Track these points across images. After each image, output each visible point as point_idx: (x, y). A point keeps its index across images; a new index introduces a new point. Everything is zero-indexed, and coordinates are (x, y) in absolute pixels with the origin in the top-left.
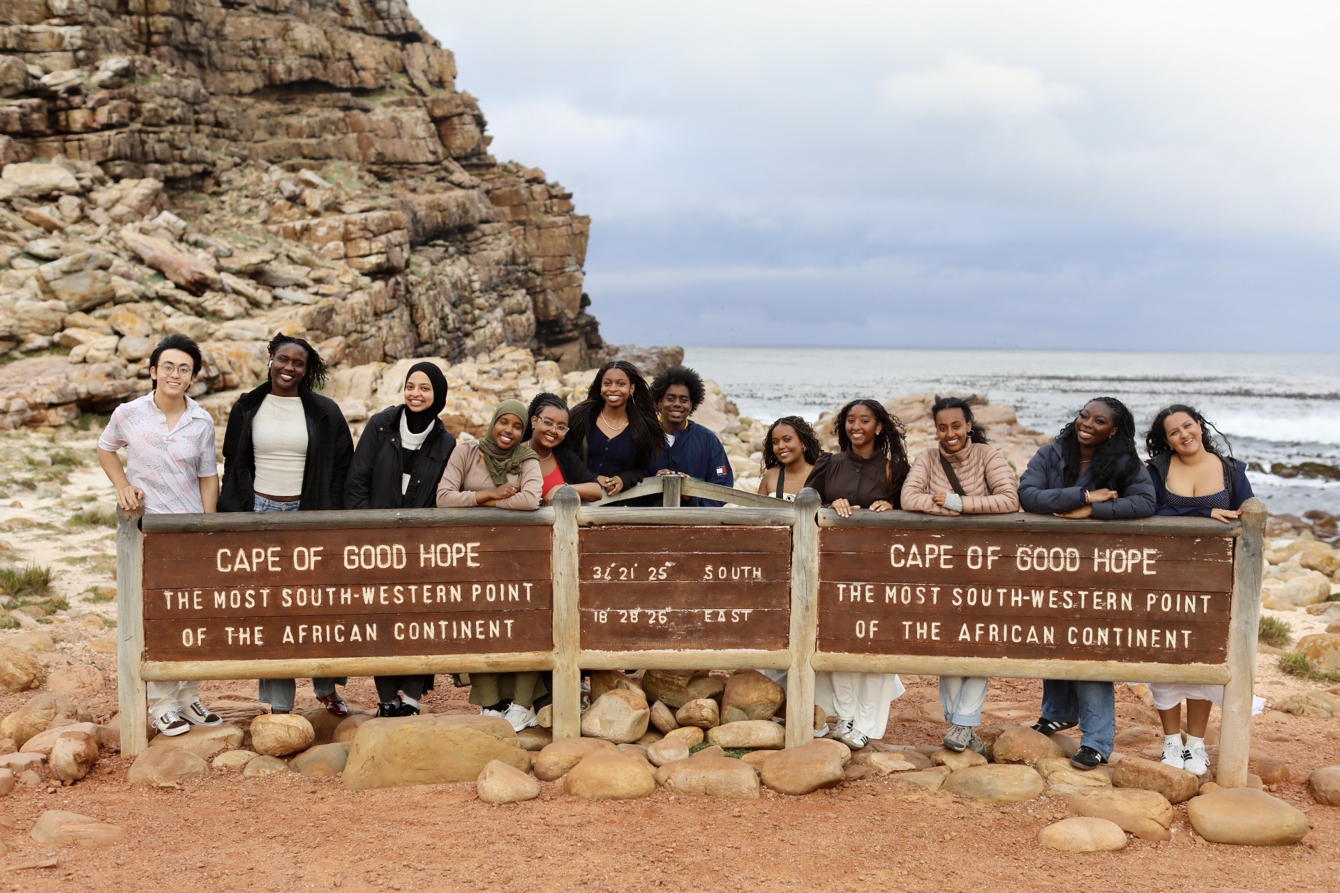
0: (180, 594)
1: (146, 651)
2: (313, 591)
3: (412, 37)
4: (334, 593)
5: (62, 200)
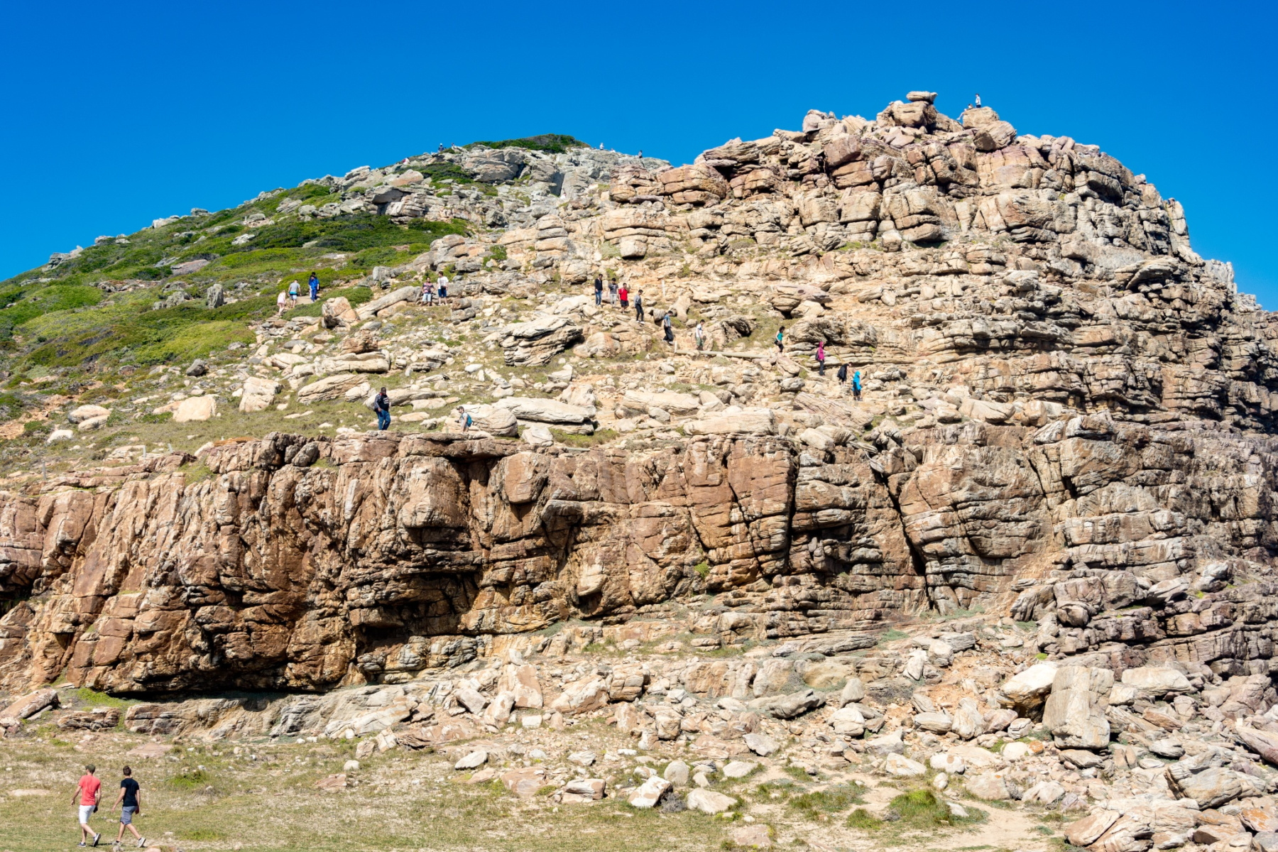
5: (1176, 700)
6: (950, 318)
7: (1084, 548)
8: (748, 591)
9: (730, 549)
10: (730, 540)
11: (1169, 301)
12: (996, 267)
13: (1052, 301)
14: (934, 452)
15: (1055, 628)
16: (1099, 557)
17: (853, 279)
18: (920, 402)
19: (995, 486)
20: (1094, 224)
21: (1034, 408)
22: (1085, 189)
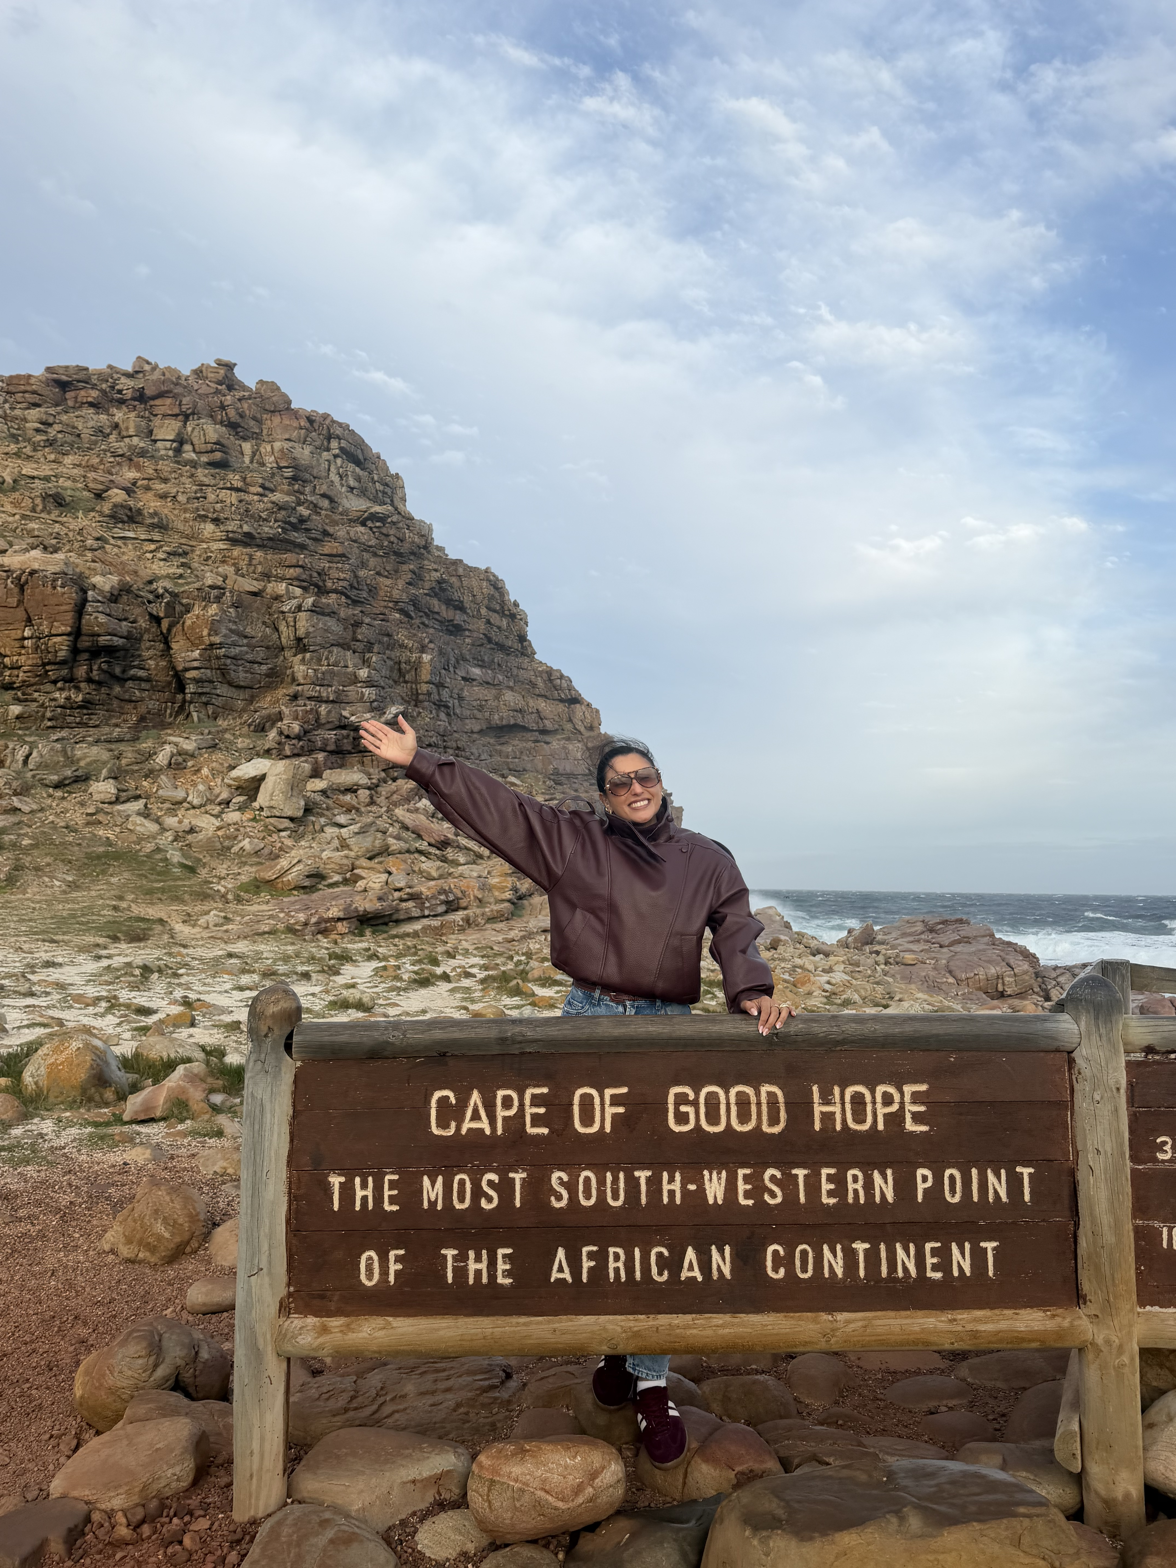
0: (358, 1180)
1: (290, 1295)
2: (609, 1176)
3: (575, 700)
4: (648, 1179)
5: (359, 792)
6: (226, 519)
7: (306, 687)
8: (36, 691)
9: (23, 658)
10: (23, 652)
11: (387, 535)
12: (267, 492)
13: (302, 520)
14: (199, 606)
15: (277, 738)
16: (316, 695)
17: (156, 481)
18: (195, 572)
19: (246, 637)
20: (341, 477)
21: (281, 588)
22: (337, 451)
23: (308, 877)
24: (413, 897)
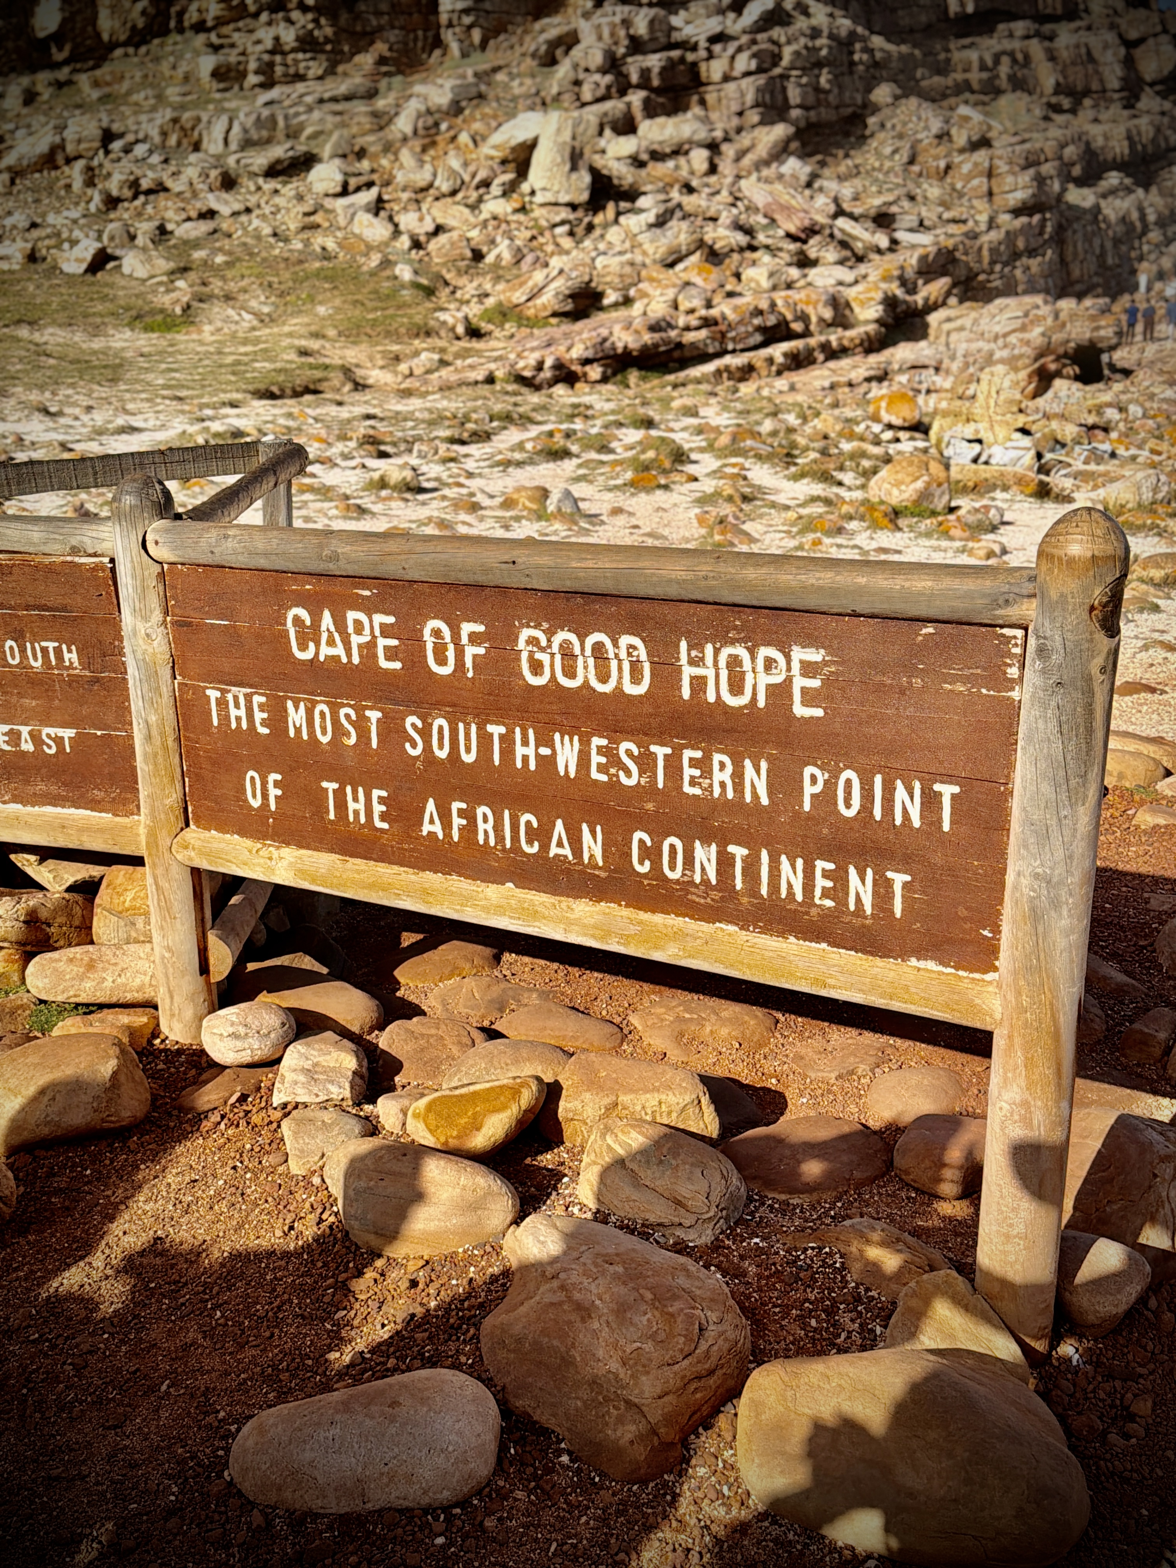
5: (691, 154)
8: (234, 30)
15: (572, 74)
23: (571, 296)
24: (707, 323)
